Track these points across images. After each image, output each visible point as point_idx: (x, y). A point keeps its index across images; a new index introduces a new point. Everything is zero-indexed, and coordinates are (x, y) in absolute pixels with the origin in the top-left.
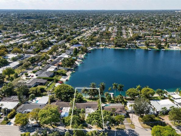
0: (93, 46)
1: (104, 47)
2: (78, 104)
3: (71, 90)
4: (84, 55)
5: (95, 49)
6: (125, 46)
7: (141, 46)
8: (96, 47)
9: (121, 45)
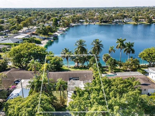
0: (76, 23)
1: (88, 23)
2: (53, 72)
3: (40, 51)
4: (66, 28)
5: (78, 25)
6: (111, 22)
7: (128, 21)
8: (79, 24)
9: (107, 21)
